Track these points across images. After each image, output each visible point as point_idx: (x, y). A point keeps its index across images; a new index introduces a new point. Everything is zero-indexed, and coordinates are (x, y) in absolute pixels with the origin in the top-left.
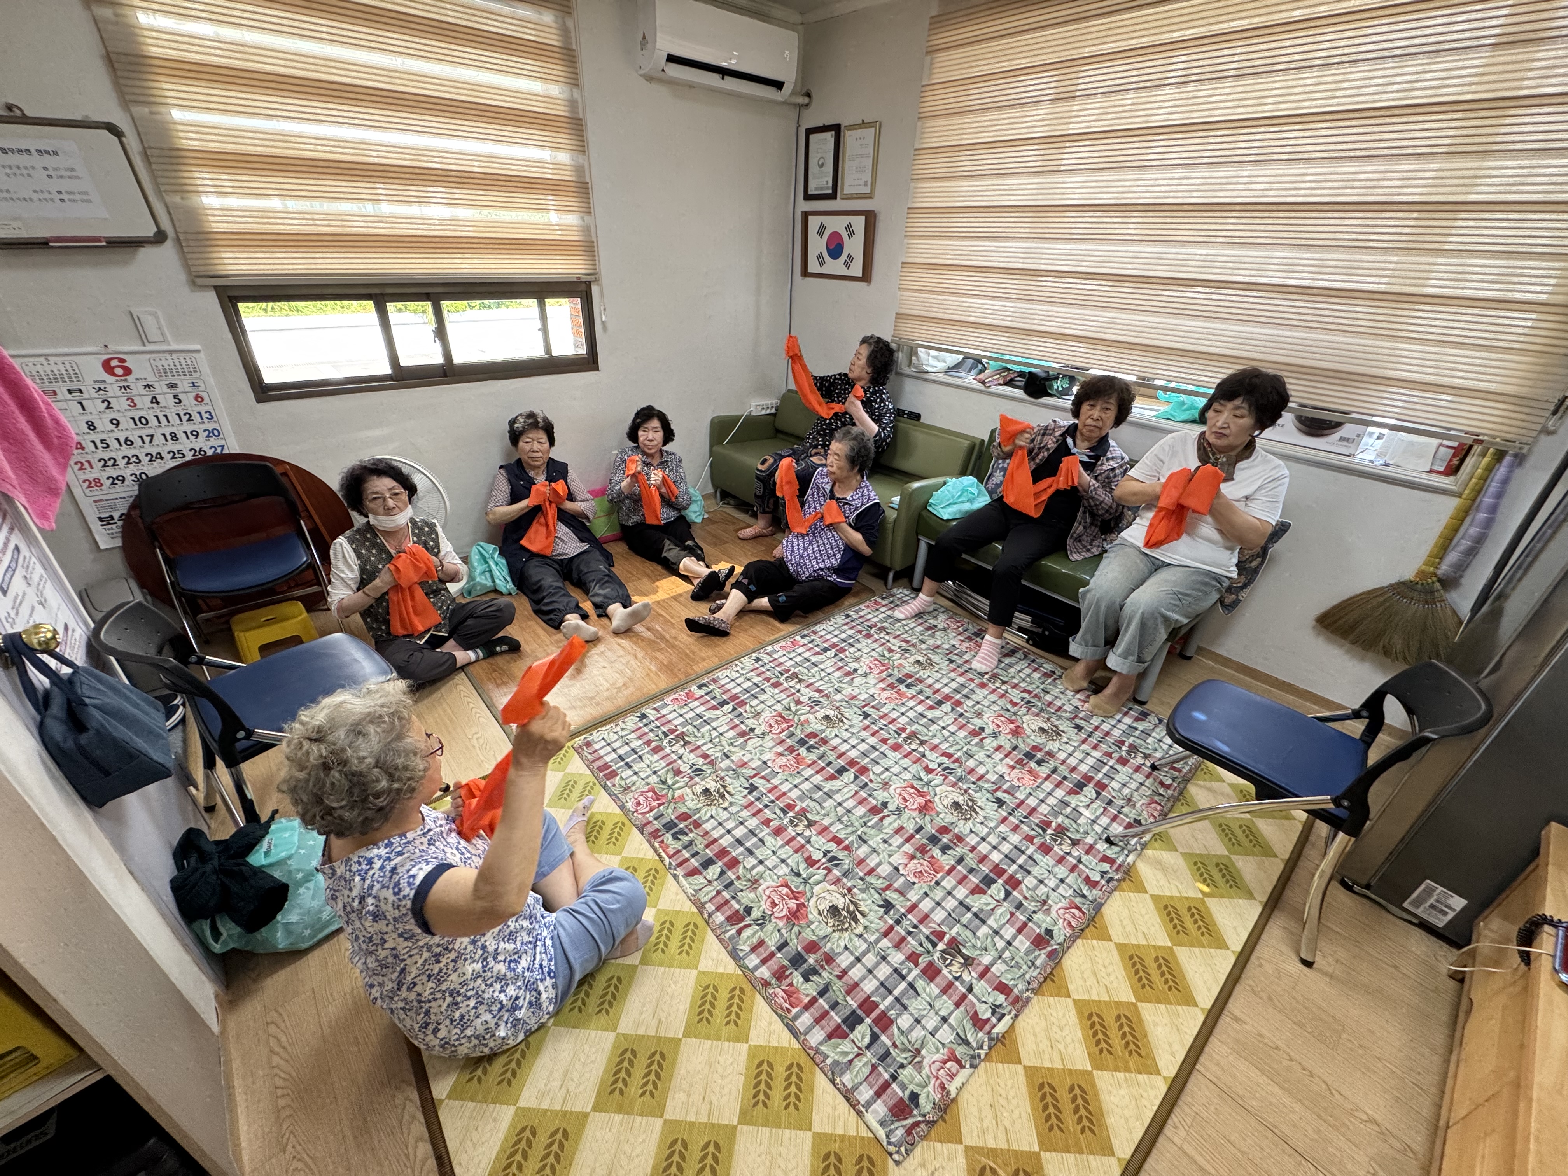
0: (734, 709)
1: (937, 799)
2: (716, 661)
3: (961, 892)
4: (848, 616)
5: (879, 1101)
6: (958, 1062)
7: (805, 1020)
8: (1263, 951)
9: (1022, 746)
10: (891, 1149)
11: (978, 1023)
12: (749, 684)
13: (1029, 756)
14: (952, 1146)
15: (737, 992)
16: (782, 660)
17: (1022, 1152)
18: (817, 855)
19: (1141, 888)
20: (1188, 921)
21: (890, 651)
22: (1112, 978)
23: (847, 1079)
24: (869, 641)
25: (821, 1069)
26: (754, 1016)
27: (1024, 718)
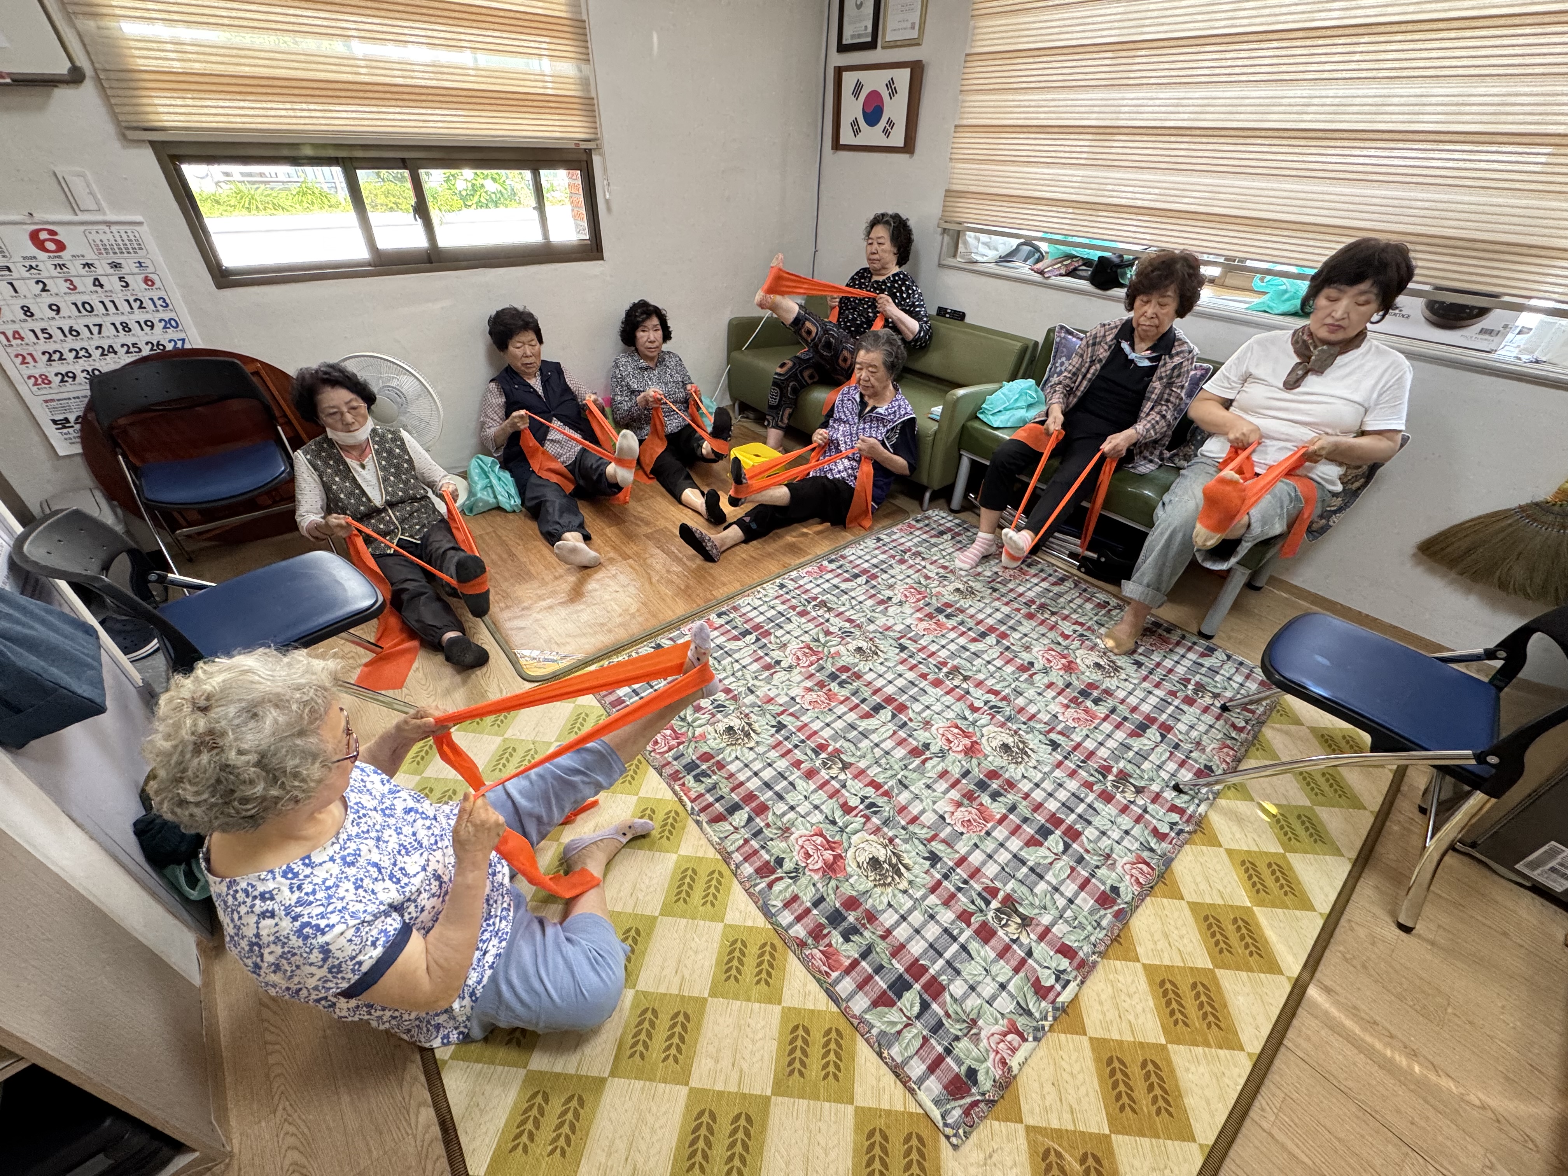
0: (758, 640)
1: (984, 740)
2: (738, 586)
3: (1015, 844)
4: (879, 540)
5: (933, 1078)
6: (1020, 1035)
7: (846, 986)
8: (1353, 912)
9: (1076, 683)
10: (949, 1131)
11: (1041, 991)
12: (773, 612)
13: (1085, 694)
14: (1012, 1125)
15: (768, 948)
16: (808, 587)
17: (1090, 1134)
18: (853, 802)
19: (1214, 842)
20: (1270, 881)
21: (927, 577)
22: (1185, 941)
23: (896, 1052)
24: (904, 567)
25: (867, 1040)
26: (787, 977)
27: (1078, 653)
